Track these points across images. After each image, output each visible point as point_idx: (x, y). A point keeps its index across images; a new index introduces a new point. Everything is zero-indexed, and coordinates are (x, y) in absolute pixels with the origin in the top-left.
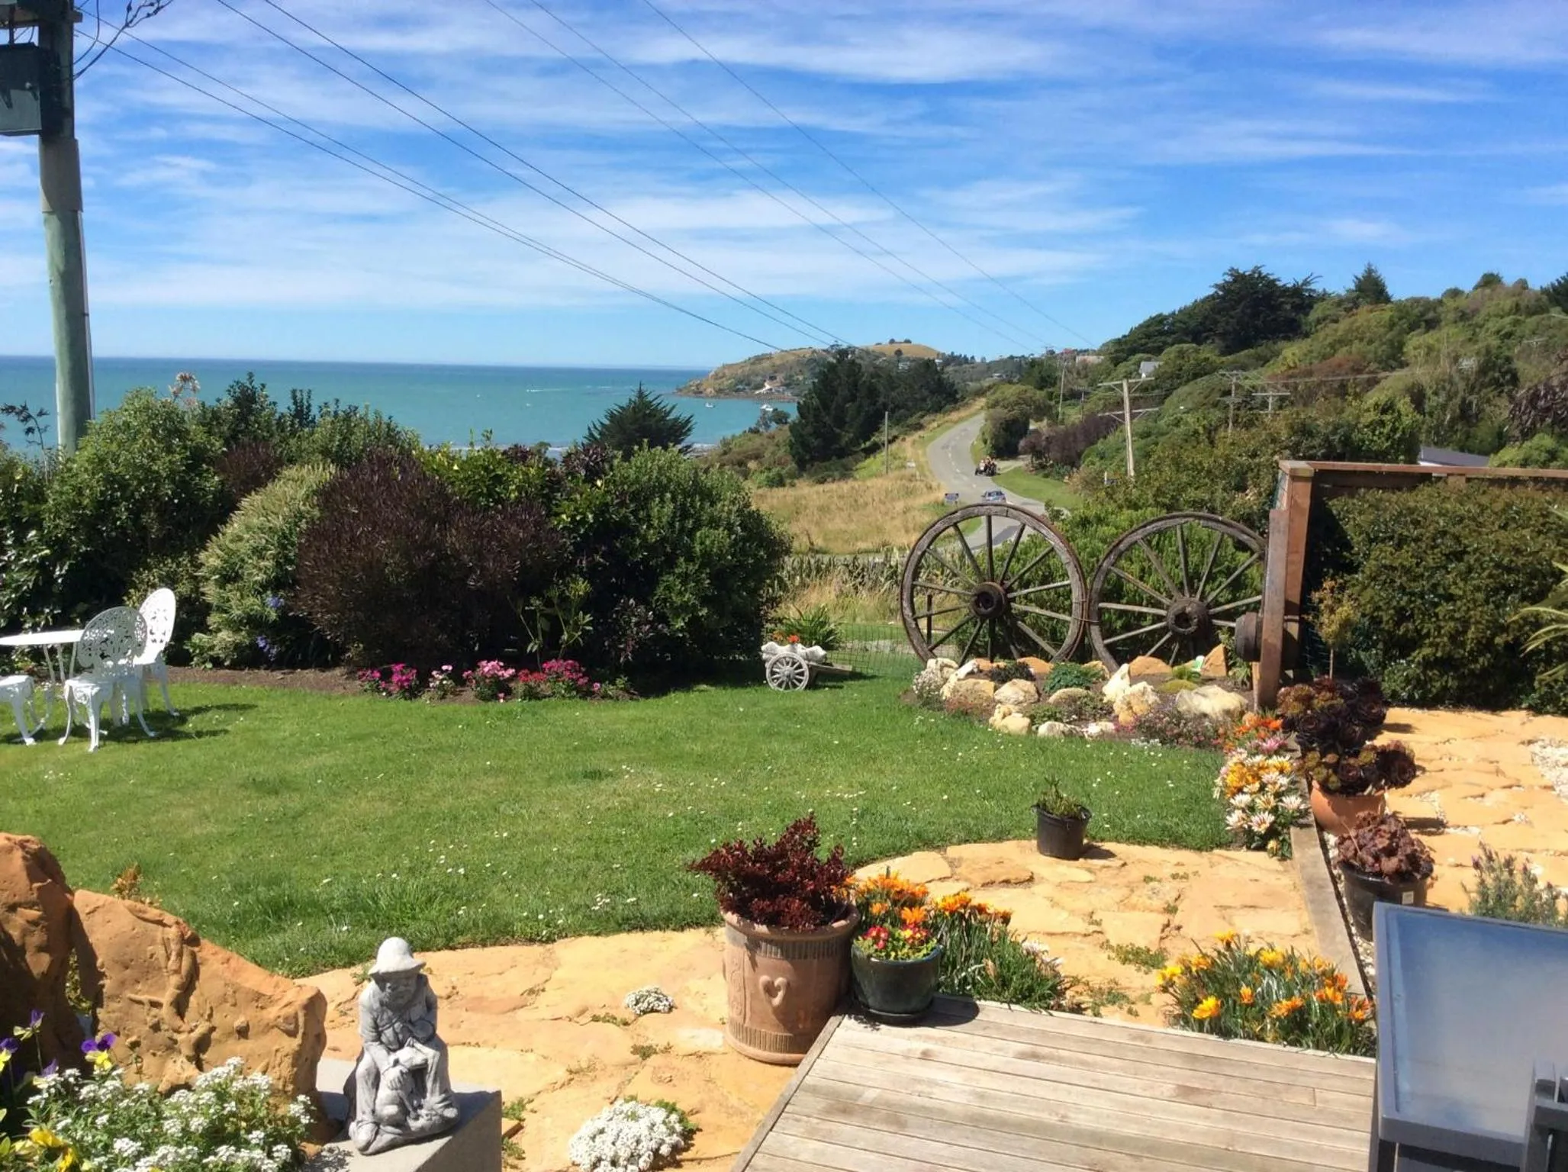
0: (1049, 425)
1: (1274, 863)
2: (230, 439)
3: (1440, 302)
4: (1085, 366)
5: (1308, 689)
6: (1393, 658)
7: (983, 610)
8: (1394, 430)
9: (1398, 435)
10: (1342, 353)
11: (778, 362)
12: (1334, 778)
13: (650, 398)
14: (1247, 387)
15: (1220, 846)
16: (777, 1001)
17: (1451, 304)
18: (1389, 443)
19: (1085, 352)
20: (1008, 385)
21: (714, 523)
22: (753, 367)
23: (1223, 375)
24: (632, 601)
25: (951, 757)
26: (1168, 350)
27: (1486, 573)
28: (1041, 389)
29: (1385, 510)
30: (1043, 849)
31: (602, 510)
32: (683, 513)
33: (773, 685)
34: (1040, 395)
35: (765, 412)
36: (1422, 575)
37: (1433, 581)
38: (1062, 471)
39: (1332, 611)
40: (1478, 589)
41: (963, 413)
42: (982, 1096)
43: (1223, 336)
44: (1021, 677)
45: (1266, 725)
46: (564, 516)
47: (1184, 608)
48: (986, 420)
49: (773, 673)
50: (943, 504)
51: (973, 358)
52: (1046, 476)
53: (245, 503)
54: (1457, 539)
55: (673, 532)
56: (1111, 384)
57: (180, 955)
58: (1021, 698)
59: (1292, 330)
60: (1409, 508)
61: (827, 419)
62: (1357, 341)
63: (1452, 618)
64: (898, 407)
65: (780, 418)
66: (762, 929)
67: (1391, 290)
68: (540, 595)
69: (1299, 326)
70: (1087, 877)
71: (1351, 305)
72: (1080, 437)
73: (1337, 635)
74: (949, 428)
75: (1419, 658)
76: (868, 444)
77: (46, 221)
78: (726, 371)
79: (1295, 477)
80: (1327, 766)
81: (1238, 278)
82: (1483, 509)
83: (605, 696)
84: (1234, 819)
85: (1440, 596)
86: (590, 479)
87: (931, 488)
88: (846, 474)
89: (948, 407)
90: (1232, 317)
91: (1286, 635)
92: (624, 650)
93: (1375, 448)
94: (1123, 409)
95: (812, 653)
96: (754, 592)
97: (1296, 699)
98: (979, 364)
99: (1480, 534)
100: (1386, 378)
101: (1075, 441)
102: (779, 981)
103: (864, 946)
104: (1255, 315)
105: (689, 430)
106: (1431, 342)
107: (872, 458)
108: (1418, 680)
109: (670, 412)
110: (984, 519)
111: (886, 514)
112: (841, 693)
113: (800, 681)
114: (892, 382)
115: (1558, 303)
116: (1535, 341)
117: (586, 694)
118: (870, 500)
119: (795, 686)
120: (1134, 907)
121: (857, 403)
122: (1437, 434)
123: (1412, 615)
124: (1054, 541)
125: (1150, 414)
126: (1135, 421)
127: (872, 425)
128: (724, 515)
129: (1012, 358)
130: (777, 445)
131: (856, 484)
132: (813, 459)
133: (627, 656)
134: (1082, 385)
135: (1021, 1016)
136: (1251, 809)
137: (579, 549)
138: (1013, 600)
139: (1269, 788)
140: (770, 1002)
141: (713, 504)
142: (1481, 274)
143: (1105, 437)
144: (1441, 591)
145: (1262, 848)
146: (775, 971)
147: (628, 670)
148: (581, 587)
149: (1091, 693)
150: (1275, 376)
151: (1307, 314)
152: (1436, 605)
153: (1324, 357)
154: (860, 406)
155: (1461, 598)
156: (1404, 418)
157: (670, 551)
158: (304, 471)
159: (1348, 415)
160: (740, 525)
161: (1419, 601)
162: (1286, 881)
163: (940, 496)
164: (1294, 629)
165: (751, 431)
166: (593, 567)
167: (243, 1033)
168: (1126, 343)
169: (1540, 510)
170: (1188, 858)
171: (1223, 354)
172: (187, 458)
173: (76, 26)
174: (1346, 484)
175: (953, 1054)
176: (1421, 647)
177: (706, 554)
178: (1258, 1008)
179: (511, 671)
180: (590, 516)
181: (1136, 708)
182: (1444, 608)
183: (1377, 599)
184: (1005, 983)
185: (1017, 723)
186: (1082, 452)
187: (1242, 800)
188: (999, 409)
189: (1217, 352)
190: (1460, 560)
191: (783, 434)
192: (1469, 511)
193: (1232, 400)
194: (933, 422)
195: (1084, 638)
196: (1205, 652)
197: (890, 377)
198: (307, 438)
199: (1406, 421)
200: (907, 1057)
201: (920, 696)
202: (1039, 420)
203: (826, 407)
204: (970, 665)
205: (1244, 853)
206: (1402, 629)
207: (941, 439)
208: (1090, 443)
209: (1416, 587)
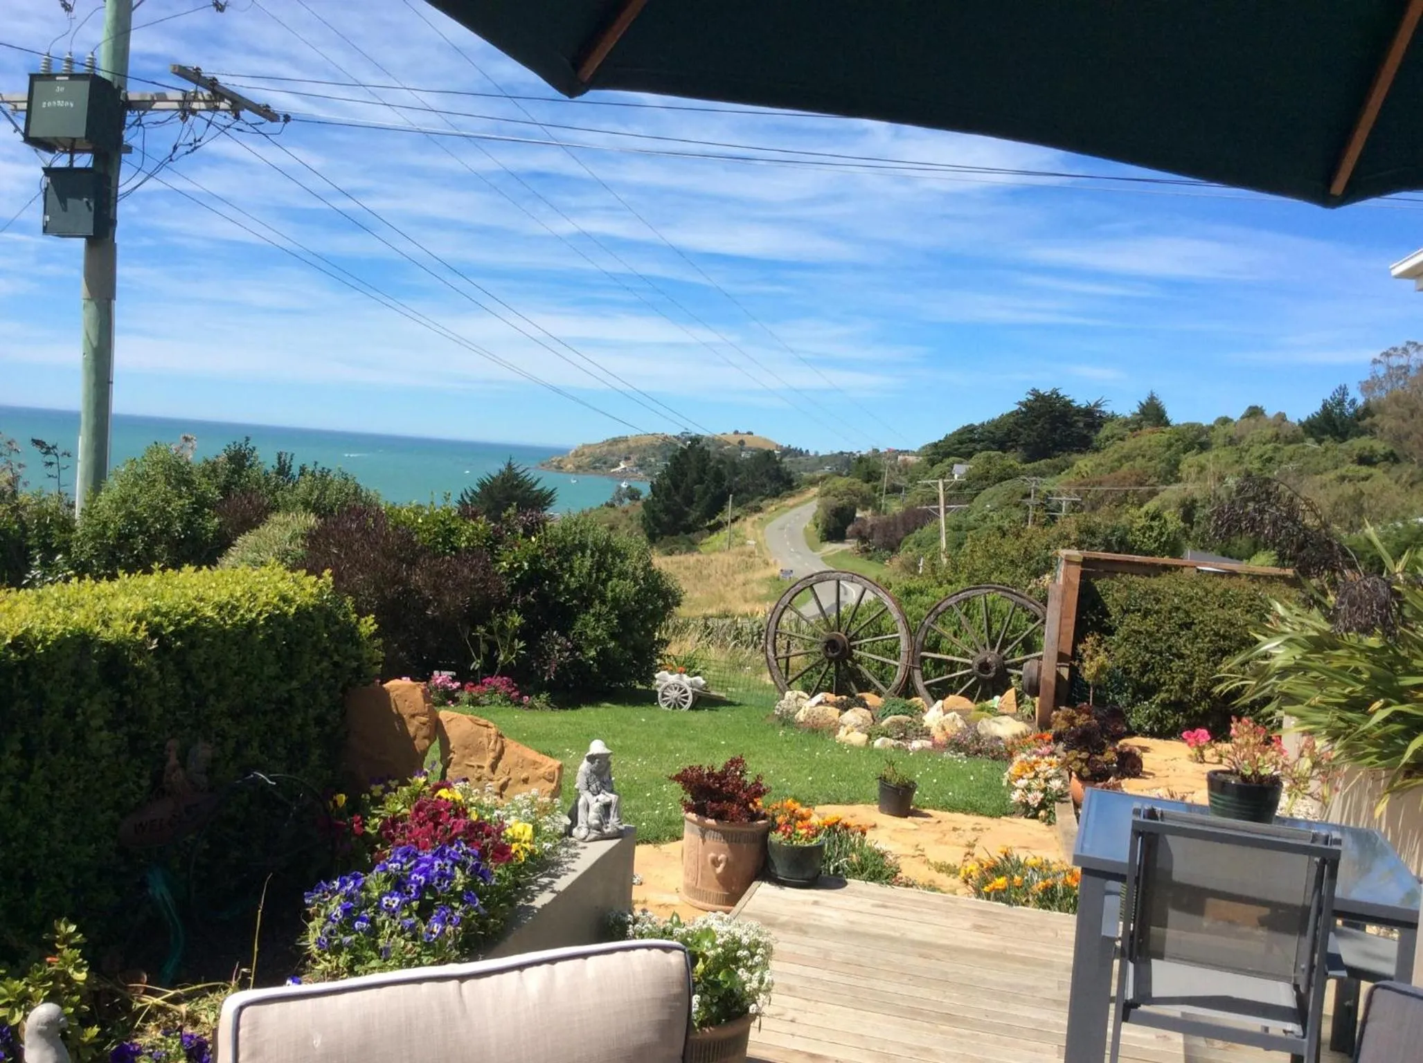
0: (873, 515)
1: (1043, 826)
2: (226, 490)
3: (1212, 428)
4: (906, 464)
5: (1072, 712)
6: (1140, 700)
7: (830, 654)
8: (1161, 534)
9: (1163, 540)
10: (1126, 466)
11: (632, 445)
12: (1086, 769)
13: (518, 471)
14: (1045, 492)
15: (1006, 815)
16: (719, 870)
17: (1222, 430)
18: (1157, 545)
19: (906, 452)
20: (838, 478)
21: (623, 575)
22: (610, 448)
23: (1024, 480)
24: (555, 633)
25: (810, 755)
26: (978, 455)
27: (1208, 639)
28: (867, 482)
29: (1136, 590)
30: (882, 810)
31: (534, 560)
32: (600, 566)
33: (664, 706)
34: (866, 487)
35: (620, 488)
36: (1161, 639)
37: (1169, 643)
38: (883, 555)
39: (1091, 659)
40: (1201, 651)
41: (798, 499)
42: (852, 922)
43: (1025, 446)
44: (860, 706)
45: (1042, 738)
46: (504, 564)
47: (986, 659)
48: (819, 506)
49: (663, 696)
50: (778, 579)
51: (807, 451)
52: (870, 559)
53: (239, 541)
54: (1187, 613)
55: (590, 581)
56: (929, 482)
57: (496, 742)
58: (860, 722)
59: (1084, 444)
60: (1153, 589)
61: (677, 498)
62: (1140, 458)
63: (1182, 672)
64: (741, 491)
65: (633, 495)
66: (711, 822)
67: (1169, 416)
68: (484, 625)
69: (1091, 442)
70: (915, 827)
71: (1135, 426)
72: (900, 527)
73: (1096, 676)
74: (786, 511)
75: (1158, 701)
76: (712, 522)
77: (85, 306)
78: (586, 450)
79: (1069, 561)
80: (1082, 760)
81: (1038, 397)
82: (1207, 592)
83: (532, 707)
84: (1016, 796)
85: (1173, 655)
86: (527, 535)
87: (768, 564)
88: (692, 547)
89: (785, 493)
90: (1032, 430)
91: (1059, 676)
92: (548, 670)
93: (1145, 548)
94: (938, 504)
95: (695, 681)
96: (650, 633)
97: (1063, 718)
98: (812, 458)
99: (1204, 610)
100: (1163, 491)
101: (895, 530)
102: (722, 857)
103: (776, 837)
104: (1054, 430)
105: (551, 501)
106: (1203, 462)
107: (715, 535)
108: (1157, 717)
109: (537, 482)
110: (834, 583)
111: (727, 585)
112: (718, 714)
113: (685, 703)
114: (735, 468)
115: (1312, 435)
116: (1291, 466)
117: (519, 704)
118: (714, 572)
119: (681, 707)
120: (946, 843)
121: (704, 486)
122: (1203, 540)
123: (1153, 668)
124: (888, 602)
125: (961, 510)
126: (948, 515)
127: (717, 505)
128: (631, 570)
129: (842, 453)
130: (631, 519)
131: (701, 557)
132: (663, 533)
133: (550, 676)
134: (902, 481)
135: (873, 887)
136: (1028, 789)
137: (515, 590)
138: (854, 647)
139: (1041, 775)
140: (715, 871)
141: (622, 561)
142: (1247, 407)
143: (922, 528)
144: (1174, 650)
145: (1035, 817)
146: (717, 850)
147: (551, 687)
148: (517, 620)
149: (914, 720)
150: (1069, 484)
151: (1097, 432)
152: (1171, 661)
153: (1112, 470)
154: (708, 487)
155: (1189, 656)
156: (1169, 525)
157: (586, 596)
158: (289, 518)
159: (1124, 520)
160: (643, 579)
161: (1158, 658)
162: (1049, 836)
163: (776, 571)
164: (1065, 672)
165: (607, 504)
166: (526, 604)
167: (526, 781)
168: (941, 447)
169: (1248, 595)
170: (984, 821)
171: (1026, 461)
172: (193, 503)
173: (124, 156)
174: (1111, 568)
175: (833, 902)
176: (1160, 692)
177: (615, 600)
178: (1025, 888)
179: (458, 684)
180: (526, 564)
181: (948, 730)
182: (1177, 664)
183: (1128, 654)
184: (863, 870)
185: (859, 738)
186: (902, 539)
187: (1022, 783)
188: (830, 498)
189: (1019, 460)
190: (1189, 629)
191: (637, 510)
192: (1197, 593)
193: (1032, 502)
194: (771, 506)
195: (909, 679)
196: (1001, 695)
197: (734, 464)
198: (291, 491)
199: (1171, 527)
200: (804, 903)
201: (780, 718)
202: (864, 509)
203: (677, 487)
204: (819, 697)
205: (1023, 820)
206: (1146, 678)
207: (778, 521)
208: (909, 532)
209: (1156, 647)
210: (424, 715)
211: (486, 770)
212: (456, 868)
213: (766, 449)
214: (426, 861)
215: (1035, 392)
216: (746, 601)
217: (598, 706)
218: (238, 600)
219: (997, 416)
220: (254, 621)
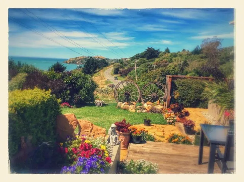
1: (173, 126)
3: (177, 53)
4: (127, 61)
5: (175, 105)
7: (126, 95)
8: (175, 71)
10: (164, 60)
11: (80, 58)
12: (180, 116)
13: (59, 63)
14: (151, 65)
15: (166, 124)
16: (123, 141)
17: (178, 53)
19: (127, 59)
20: (116, 63)
21: (87, 83)
22: (76, 59)
23: (147, 63)
24: (76, 94)
26: (139, 59)
27: (194, 90)
28: (121, 64)
30: (145, 125)
31: (71, 80)
32: (83, 81)
33: (97, 106)
34: (121, 65)
35: (78, 66)
37: (187, 91)
38: (124, 76)
39: (176, 95)
40: (193, 92)
41: (109, 67)
43: (147, 57)
44: (132, 104)
45: (169, 109)
46: (65, 81)
47: (154, 95)
48: (113, 68)
49: (97, 104)
51: (110, 59)
52: (122, 77)
54: (190, 85)
55: (82, 84)
57: (91, 126)
58: (133, 108)
59: (157, 56)
60: (184, 82)
61: (88, 68)
62: (166, 58)
63: (190, 96)
64: (99, 66)
65: (80, 67)
66: (121, 133)
67: (170, 51)
68: (62, 93)
71: (165, 53)
72: (127, 71)
73: (177, 98)
76: (95, 72)
78: (71, 59)
79: (169, 77)
80: (179, 114)
82: (193, 82)
83: (73, 108)
84: (168, 121)
85: (188, 93)
86: (69, 76)
87: (105, 78)
89: (107, 66)
90: (148, 54)
94: (135, 67)
95: (102, 101)
96: (93, 93)
97: (173, 106)
99: (193, 85)
100: (170, 64)
102: (123, 139)
103: (133, 134)
104: (152, 54)
106: (176, 59)
107: (96, 74)
109: (63, 65)
111: (98, 82)
112: (107, 107)
113: (101, 105)
114: (98, 62)
115: (193, 54)
116: (190, 59)
117: (70, 107)
120: (159, 131)
121: (93, 65)
123: (185, 96)
125: (138, 68)
126: (136, 69)
127: (96, 68)
128: (89, 81)
130: (80, 71)
133: (76, 102)
134: (127, 63)
135: (152, 142)
136: (170, 119)
137: (68, 86)
138: (130, 94)
139: (172, 117)
141: (87, 80)
142: (183, 49)
143: (131, 71)
145: (171, 124)
147: (76, 104)
148: (69, 92)
149: (142, 106)
150: (155, 63)
151: (159, 54)
153: (161, 61)
155: (191, 93)
157: (81, 87)
158: (22, 74)
159: (169, 69)
160: (91, 83)
161: (185, 94)
163: (106, 80)
165: (76, 69)
166: (70, 89)
167: (98, 134)
168: (133, 58)
169: (200, 82)
170: (163, 126)
171: (147, 60)
175: (145, 146)
176: (186, 100)
177: (87, 87)
180: (69, 81)
181: (149, 108)
184: (149, 139)
185: (134, 111)
186: (127, 74)
187: (168, 118)
188: (115, 66)
190: (190, 88)
192: (191, 82)
193: (149, 66)
194: (105, 68)
195: (140, 99)
196: (157, 101)
197: (98, 61)
198: (22, 69)
199: (176, 70)
200: (140, 147)
201: (118, 107)
202: (121, 68)
203: (88, 65)
204: (124, 103)
205: (169, 125)
206: (183, 98)
207: (106, 71)
208: (129, 72)
209: (185, 92)
210: (75, 121)
211: (89, 132)
212: (97, 162)
213: (103, 58)
214: (89, 161)
215: (148, 48)
216: (102, 85)
217: (84, 107)
218: (34, 99)
219: (142, 52)
220: (38, 104)
